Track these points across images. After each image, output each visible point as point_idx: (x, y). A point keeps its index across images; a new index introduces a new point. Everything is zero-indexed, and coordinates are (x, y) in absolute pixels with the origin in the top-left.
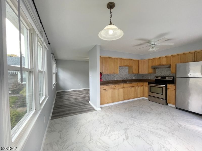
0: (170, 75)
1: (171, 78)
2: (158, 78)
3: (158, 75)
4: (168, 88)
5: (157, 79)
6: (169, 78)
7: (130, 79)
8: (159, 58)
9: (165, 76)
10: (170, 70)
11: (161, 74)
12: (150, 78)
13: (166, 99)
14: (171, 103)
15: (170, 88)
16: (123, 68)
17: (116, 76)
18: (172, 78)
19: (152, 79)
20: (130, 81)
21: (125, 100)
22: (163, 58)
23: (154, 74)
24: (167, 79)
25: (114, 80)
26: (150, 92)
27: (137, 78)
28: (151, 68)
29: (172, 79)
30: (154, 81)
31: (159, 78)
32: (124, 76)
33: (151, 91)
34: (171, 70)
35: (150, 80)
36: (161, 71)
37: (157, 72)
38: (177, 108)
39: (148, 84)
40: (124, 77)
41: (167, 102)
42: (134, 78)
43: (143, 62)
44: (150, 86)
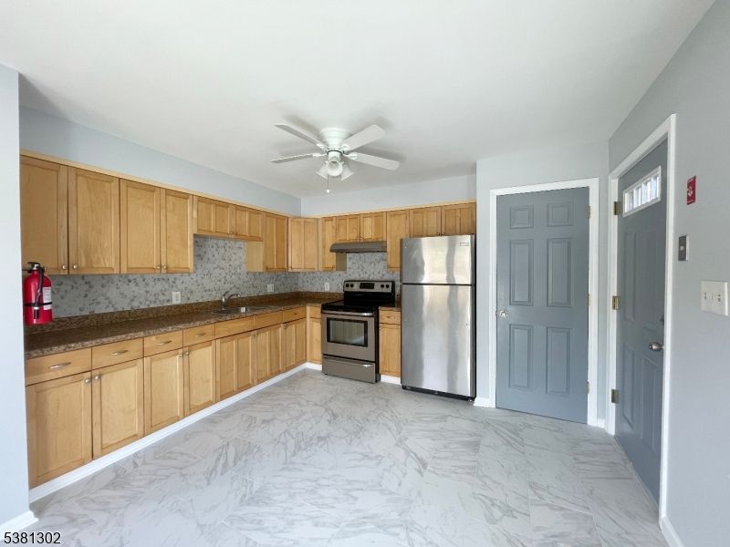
0: (385, 278)
1: (387, 286)
2: (352, 286)
3: (352, 278)
4: (381, 321)
5: (349, 289)
6: (382, 286)
7: (253, 293)
8: (355, 217)
9: (371, 278)
10: (386, 260)
11: (361, 273)
12: (327, 288)
13: (377, 362)
14: (389, 373)
15: (386, 320)
16: (221, 243)
17: (178, 282)
18: (390, 284)
19: (333, 291)
20: (254, 304)
21: (223, 397)
22: (366, 216)
23: (341, 272)
24: (377, 289)
25: (166, 304)
26: (329, 340)
27: (282, 290)
28: (332, 251)
29: (389, 290)
30: (342, 298)
31: (356, 288)
32: (223, 280)
33: (331, 339)
34: (389, 260)
35: (330, 294)
36: (361, 263)
37: (349, 264)
38: (404, 388)
39: (322, 312)
40: (227, 286)
41: (380, 371)
42: (270, 289)
43: (302, 223)
44: (328, 320)
